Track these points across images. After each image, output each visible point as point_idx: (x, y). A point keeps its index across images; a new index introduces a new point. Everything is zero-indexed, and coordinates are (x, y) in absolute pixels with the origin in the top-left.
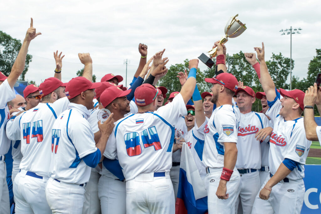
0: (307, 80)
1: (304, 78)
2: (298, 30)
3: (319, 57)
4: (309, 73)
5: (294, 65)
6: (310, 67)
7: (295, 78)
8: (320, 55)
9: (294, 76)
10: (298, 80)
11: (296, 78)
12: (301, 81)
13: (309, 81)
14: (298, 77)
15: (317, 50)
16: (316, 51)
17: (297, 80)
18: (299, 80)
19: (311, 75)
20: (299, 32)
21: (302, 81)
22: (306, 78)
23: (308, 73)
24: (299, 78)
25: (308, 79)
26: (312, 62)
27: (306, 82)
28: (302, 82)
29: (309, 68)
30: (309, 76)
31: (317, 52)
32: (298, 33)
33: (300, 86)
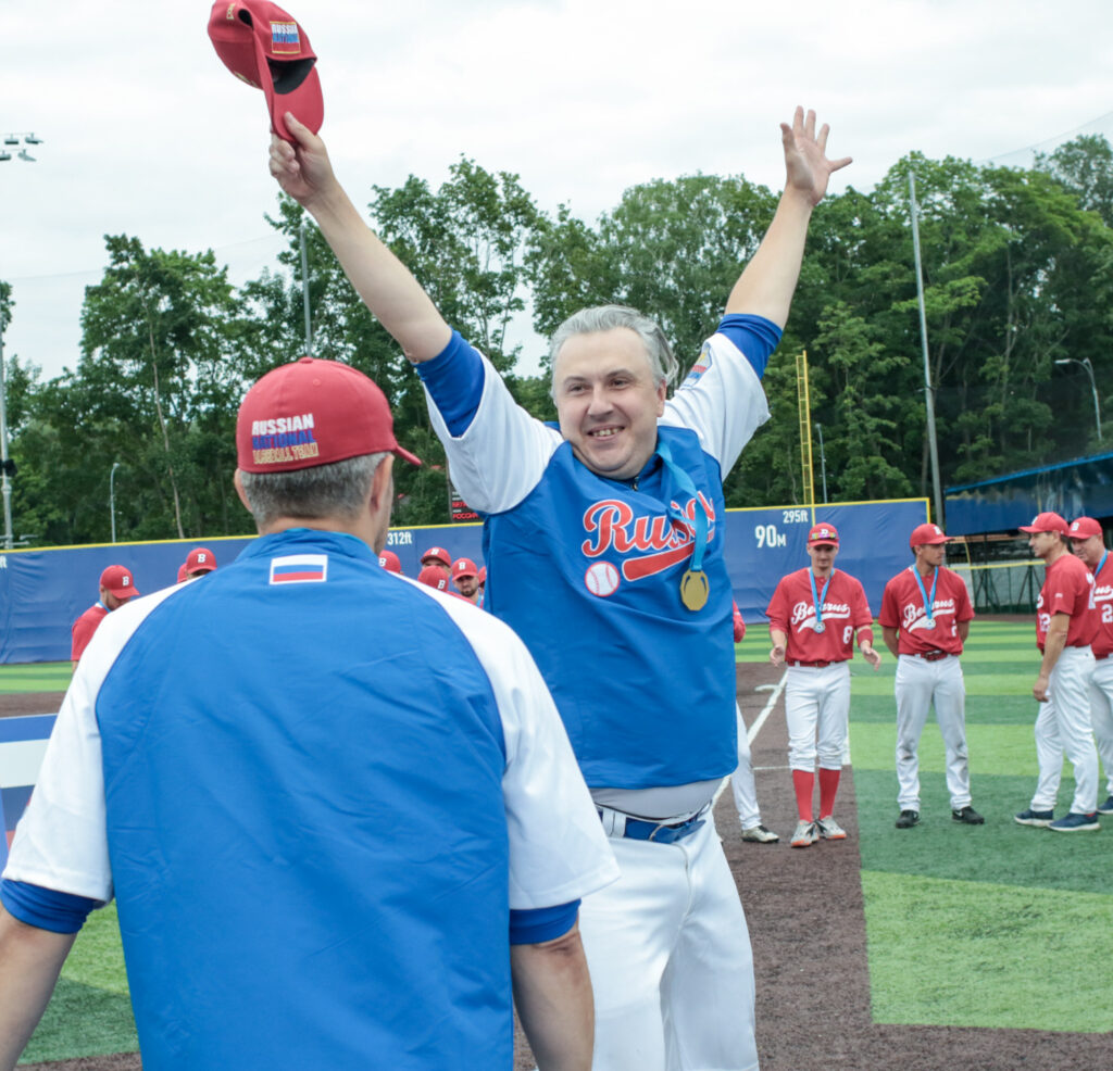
0: (79, 378)
1: (65, 369)
2: (23, 145)
3: (122, 271)
4: (89, 345)
5: (12, 310)
6: (90, 315)
7: (22, 366)
8: (125, 265)
9: (14, 361)
10: (35, 377)
11: (28, 369)
12: (51, 383)
13: (89, 381)
14: (36, 364)
15: (107, 238)
16: (106, 243)
17: (30, 376)
18: (44, 379)
19: (98, 353)
20: (28, 153)
21: (56, 381)
22: (74, 370)
23: (82, 343)
24: (39, 370)
25: (82, 370)
26: (92, 293)
27: (74, 386)
28: (56, 389)
29: (87, 319)
30: (89, 357)
31: (109, 248)
32: (23, 156)
33: (51, 407)
